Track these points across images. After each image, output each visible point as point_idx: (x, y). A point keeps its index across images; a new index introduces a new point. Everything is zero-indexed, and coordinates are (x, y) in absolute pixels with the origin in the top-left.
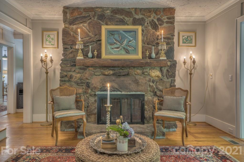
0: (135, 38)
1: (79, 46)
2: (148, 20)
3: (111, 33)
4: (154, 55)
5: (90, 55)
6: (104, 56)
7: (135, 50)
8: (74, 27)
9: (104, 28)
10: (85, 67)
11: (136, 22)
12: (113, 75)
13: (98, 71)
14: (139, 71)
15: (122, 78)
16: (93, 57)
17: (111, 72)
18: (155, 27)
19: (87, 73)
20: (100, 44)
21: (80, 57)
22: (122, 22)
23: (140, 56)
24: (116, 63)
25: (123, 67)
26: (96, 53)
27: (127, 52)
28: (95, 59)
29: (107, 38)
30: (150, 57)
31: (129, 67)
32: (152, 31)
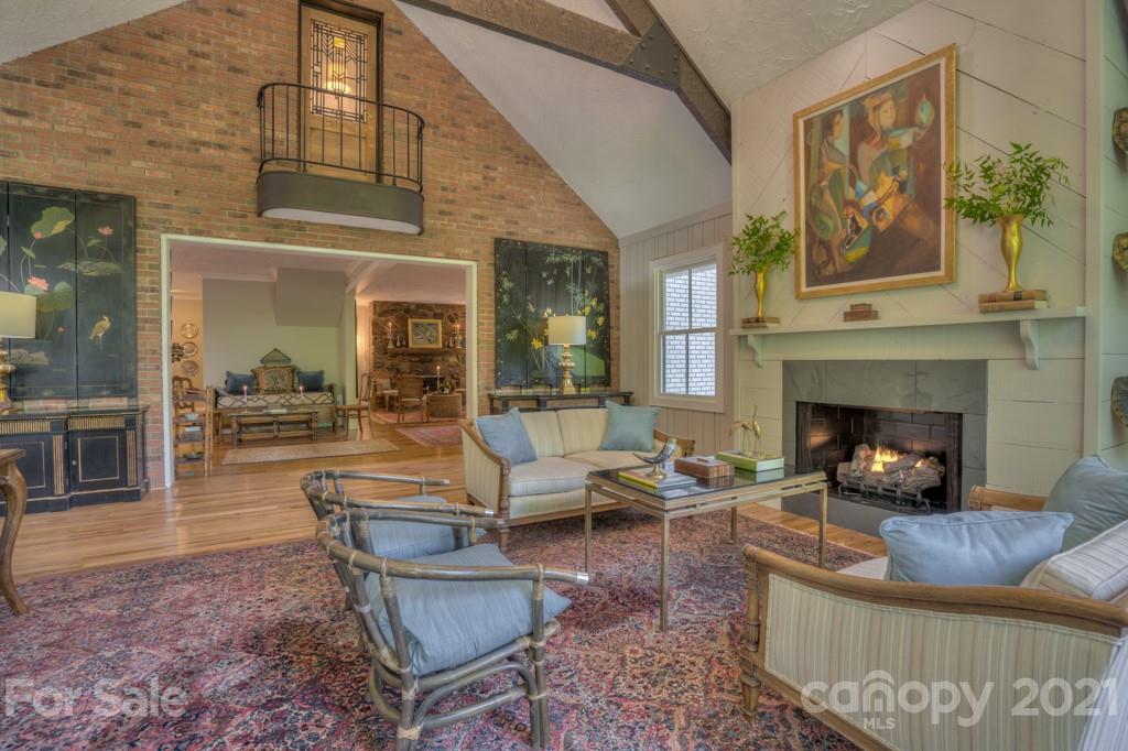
0: (437, 330)
1: (390, 337)
2: (446, 315)
3: (416, 325)
4: (451, 345)
5: (398, 344)
6: (411, 345)
7: (436, 341)
8: (383, 319)
9: (410, 321)
10: (395, 355)
11: (436, 316)
12: (419, 361)
13: (407, 358)
14: (440, 358)
15: (427, 364)
16: (402, 346)
17: (417, 359)
18: (453, 321)
19: (397, 361)
20: (407, 335)
21: (391, 346)
22: (425, 316)
23: (441, 346)
24: (422, 352)
25: (426, 355)
26: (404, 343)
27: (430, 342)
28: (404, 348)
29: (413, 329)
30: (448, 346)
31: (433, 355)
32: (450, 323)
